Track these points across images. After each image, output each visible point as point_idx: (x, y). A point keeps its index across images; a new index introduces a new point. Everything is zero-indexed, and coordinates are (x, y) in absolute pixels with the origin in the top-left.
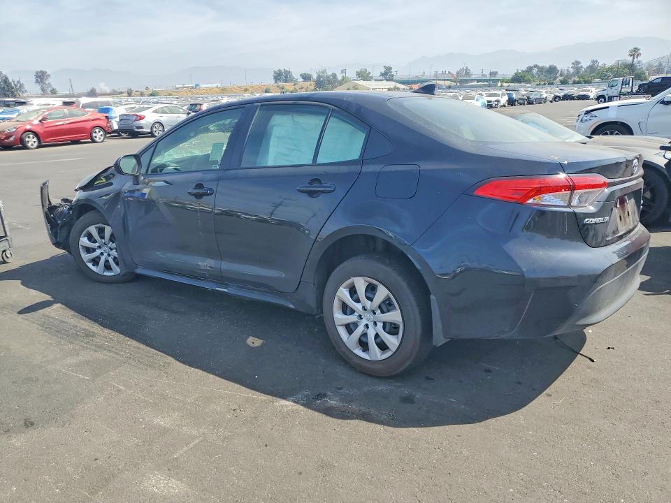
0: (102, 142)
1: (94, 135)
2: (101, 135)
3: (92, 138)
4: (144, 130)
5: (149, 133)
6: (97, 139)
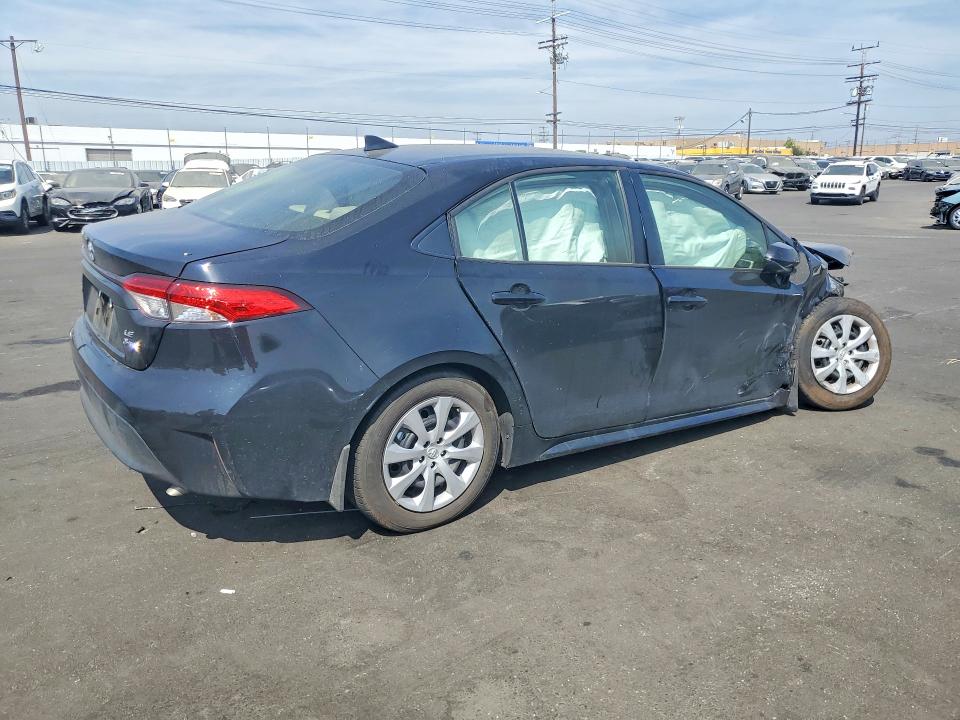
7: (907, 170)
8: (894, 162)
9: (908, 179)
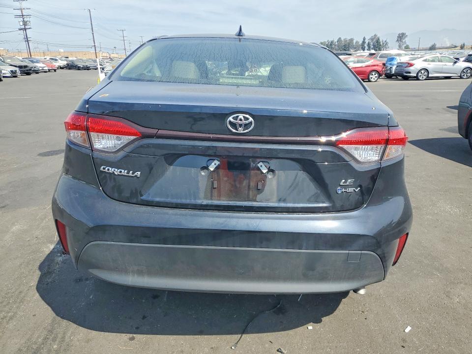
0: (376, 81)
1: (371, 76)
2: (376, 77)
3: (368, 79)
4: (411, 75)
5: (415, 77)
6: (372, 80)
7: (67, 64)
8: (59, 60)
9: (69, 69)
